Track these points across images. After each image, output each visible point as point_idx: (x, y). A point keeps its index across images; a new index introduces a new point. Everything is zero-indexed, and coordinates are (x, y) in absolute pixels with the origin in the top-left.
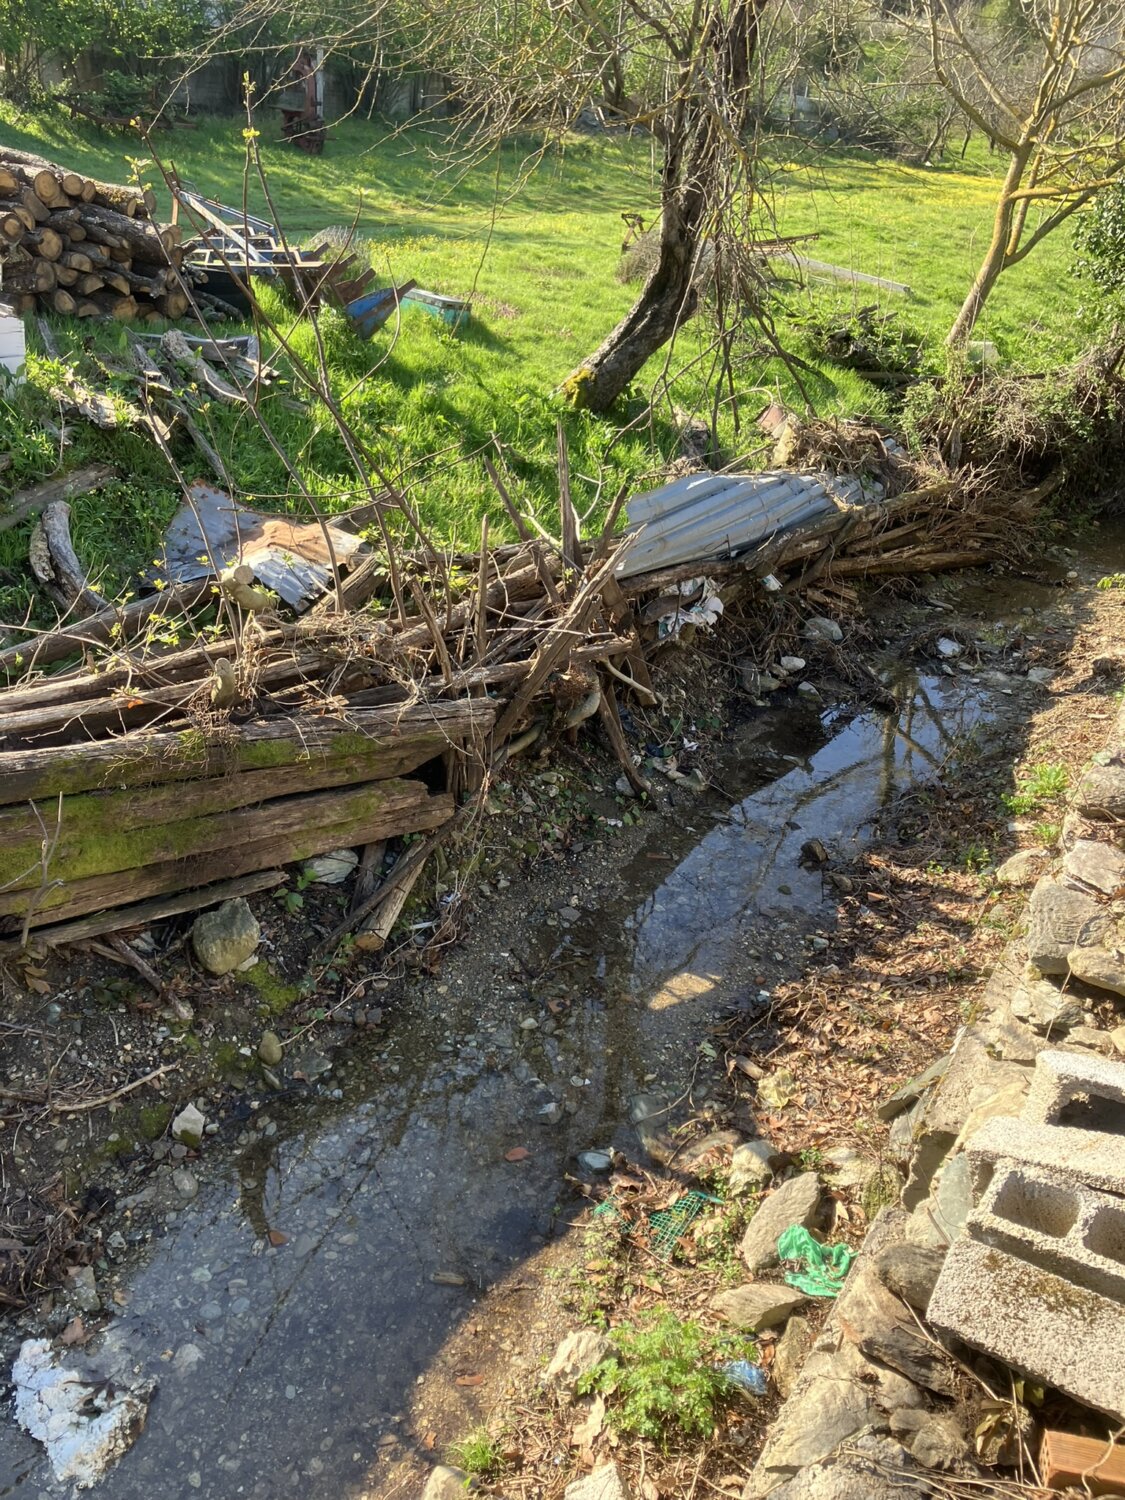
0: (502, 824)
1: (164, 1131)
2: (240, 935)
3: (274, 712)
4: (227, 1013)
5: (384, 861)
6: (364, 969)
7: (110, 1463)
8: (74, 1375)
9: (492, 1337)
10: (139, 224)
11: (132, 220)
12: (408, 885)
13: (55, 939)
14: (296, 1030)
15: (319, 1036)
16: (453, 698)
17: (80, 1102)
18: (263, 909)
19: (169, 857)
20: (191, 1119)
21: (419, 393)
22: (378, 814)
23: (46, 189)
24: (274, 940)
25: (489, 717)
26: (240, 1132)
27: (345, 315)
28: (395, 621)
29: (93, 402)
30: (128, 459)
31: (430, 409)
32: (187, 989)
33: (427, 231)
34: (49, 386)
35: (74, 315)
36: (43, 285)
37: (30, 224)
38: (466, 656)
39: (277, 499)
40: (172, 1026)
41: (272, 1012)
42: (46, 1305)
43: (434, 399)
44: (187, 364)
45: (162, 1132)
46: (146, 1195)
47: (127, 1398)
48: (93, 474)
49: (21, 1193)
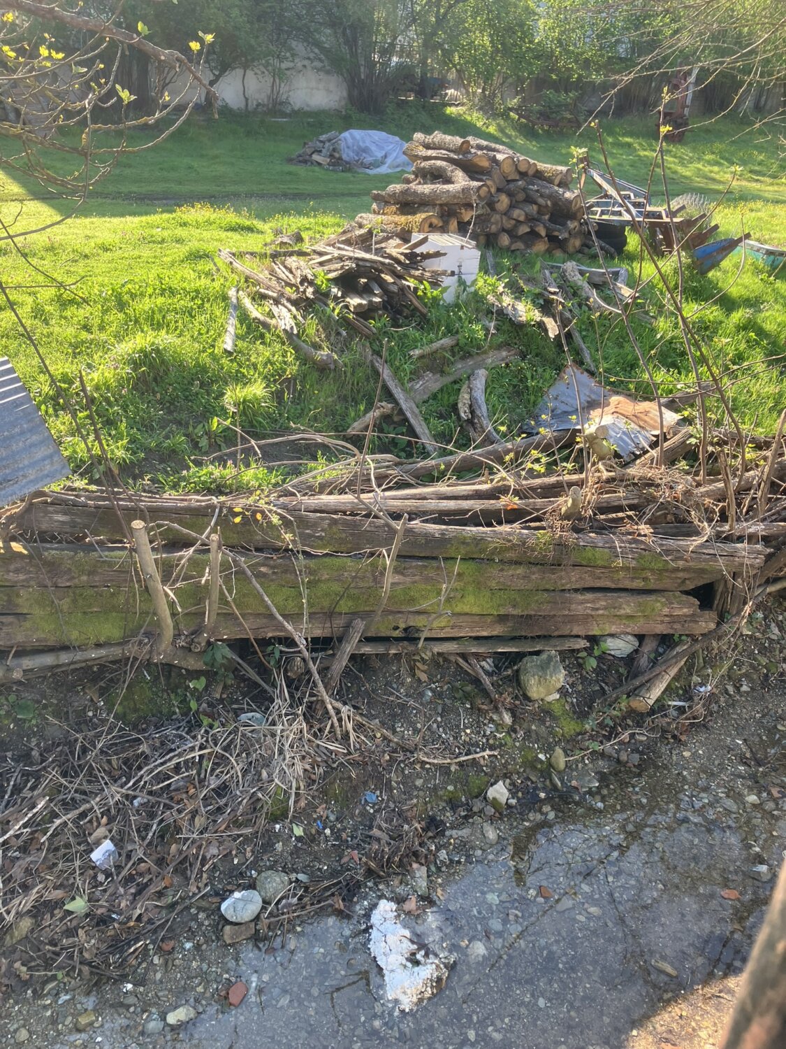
0: (751, 643)
1: (481, 794)
2: (551, 677)
3: (601, 529)
4: (533, 727)
5: (657, 650)
6: (631, 723)
7: (420, 1000)
8: (407, 933)
9: (693, 1024)
10: (561, 191)
11: (556, 188)
12: (673, 672)
13: (438, 648)
14: (578, 752)
15: (592, 761)
16: (732, 541)
17: (434, 758)
18: (567, 663)
19: (515, 612)
20: (499, 791)
21: (738, 316)
22: (660, 615)
23: (507, 168)
24: (572, 686)
25: (759, 561)
26: (530, 811)
27: (691, 257)
28: (697, 478)
29: (513, 306)
30: (528, 346)
31: (745, 328)
32: (510, 703)
33: (756, 197)
34: (488, 294)
35: (508, 249)
36: (494, 228)
37: (493, 190)
38: (747, 513)
39: (622, 382)
40: (497, 725)
41: (563, 735)
42: (396, 882)
43: (749, 320)
44: (576, 284)
45: (480, 795)
46: (464, 832)
47: (437, 961)
48: (504, 354)
49: (392, 805)
